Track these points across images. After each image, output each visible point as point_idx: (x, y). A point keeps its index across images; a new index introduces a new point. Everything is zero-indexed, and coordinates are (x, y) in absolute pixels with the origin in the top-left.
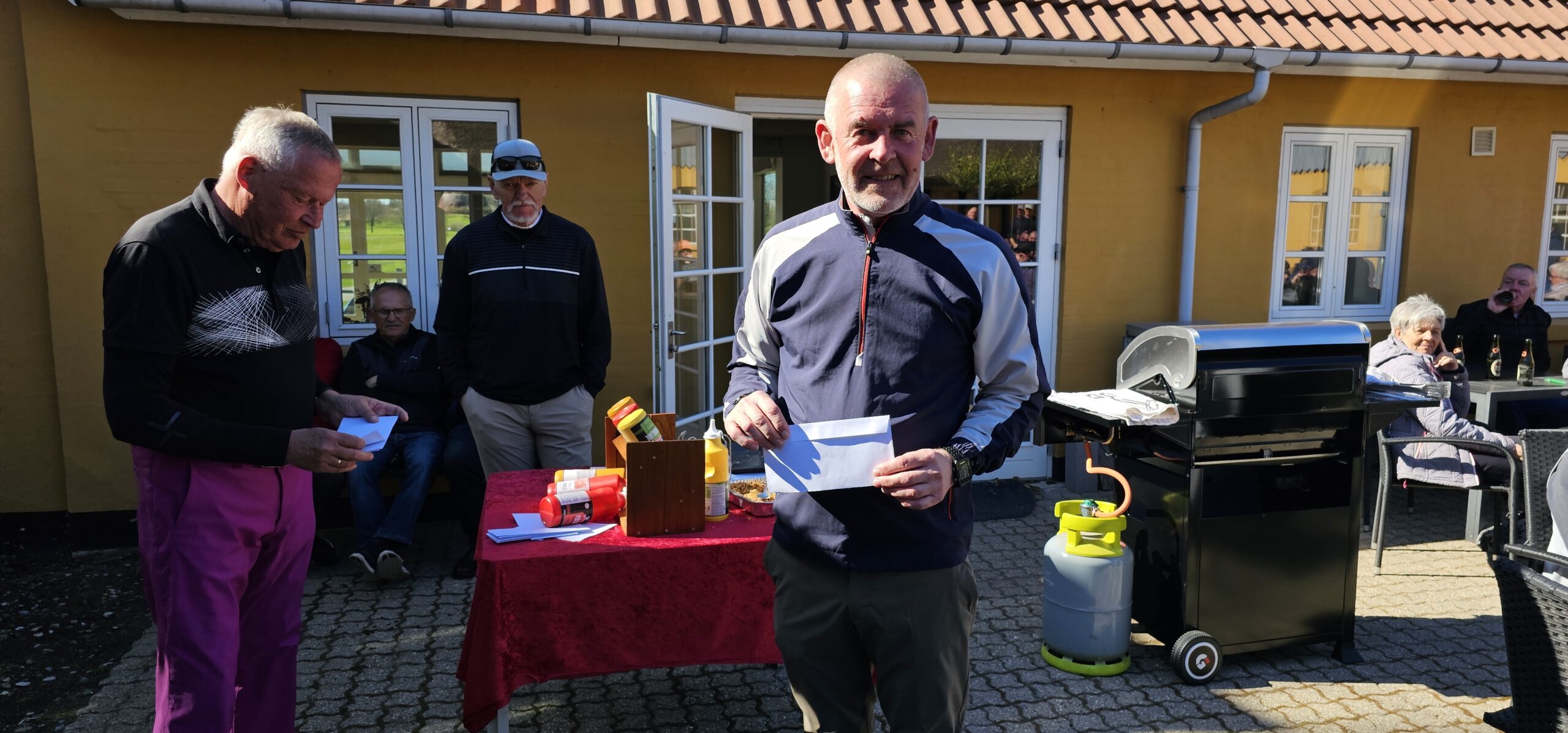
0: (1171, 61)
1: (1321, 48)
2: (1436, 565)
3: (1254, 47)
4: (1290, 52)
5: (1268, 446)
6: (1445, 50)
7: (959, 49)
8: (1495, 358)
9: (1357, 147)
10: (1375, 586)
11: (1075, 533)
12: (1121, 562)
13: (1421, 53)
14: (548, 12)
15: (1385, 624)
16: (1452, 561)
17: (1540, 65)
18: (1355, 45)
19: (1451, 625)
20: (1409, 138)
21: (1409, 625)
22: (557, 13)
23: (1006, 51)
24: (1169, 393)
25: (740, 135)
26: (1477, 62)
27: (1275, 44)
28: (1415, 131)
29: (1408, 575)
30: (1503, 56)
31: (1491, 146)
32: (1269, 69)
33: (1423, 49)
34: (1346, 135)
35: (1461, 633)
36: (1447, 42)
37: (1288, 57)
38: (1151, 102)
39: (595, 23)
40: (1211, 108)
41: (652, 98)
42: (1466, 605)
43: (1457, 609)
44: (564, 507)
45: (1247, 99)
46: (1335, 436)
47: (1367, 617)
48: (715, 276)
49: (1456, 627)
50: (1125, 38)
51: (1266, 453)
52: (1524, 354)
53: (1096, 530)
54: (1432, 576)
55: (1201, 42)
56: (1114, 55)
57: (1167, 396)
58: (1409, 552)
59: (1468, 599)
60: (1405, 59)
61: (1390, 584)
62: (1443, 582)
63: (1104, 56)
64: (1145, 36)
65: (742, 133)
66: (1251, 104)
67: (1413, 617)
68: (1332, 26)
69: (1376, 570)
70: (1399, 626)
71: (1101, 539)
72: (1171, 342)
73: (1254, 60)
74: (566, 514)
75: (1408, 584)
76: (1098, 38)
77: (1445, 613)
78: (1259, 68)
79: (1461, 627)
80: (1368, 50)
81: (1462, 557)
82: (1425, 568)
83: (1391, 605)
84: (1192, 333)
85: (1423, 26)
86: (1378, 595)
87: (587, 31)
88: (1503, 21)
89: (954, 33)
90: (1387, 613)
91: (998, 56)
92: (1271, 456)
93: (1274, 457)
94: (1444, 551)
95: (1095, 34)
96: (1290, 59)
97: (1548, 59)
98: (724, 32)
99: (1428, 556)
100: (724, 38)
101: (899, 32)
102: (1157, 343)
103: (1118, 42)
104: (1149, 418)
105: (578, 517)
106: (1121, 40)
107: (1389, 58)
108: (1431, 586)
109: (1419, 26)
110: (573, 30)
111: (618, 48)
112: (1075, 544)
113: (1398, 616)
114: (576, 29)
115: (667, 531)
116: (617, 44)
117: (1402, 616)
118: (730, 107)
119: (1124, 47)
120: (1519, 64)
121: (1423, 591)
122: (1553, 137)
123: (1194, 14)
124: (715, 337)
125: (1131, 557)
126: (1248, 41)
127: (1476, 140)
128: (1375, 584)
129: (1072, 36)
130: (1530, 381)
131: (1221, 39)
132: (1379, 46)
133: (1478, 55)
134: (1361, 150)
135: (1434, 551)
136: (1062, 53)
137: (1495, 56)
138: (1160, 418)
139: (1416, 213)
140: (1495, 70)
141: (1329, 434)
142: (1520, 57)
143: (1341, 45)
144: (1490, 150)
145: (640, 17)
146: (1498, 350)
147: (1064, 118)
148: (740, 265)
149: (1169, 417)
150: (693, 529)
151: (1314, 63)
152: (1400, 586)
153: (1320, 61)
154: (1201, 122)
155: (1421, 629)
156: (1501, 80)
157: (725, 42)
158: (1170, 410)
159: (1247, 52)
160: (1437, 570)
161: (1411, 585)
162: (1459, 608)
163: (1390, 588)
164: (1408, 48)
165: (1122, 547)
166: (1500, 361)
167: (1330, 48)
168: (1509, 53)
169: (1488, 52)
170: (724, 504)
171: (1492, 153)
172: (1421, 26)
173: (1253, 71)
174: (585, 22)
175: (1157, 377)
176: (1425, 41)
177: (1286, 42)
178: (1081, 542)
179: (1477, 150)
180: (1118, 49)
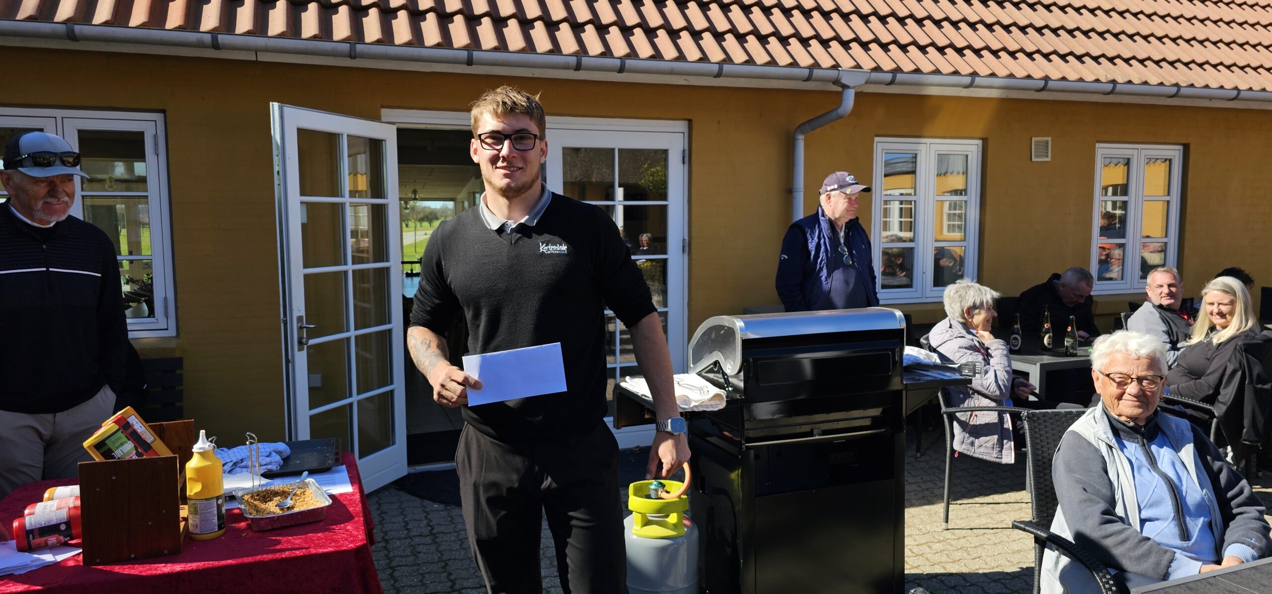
0: (772, 80)
1: (898, 70)
2: (997, 517)
3: (840, 69)
4: (870, 73)
5: (818, 426)
6: (1002, 72)
7: (578, 67)
8: (1046, 332)
9: (938, 154)
10: (940, 542)
11: (640, 515)
12: (685, 541)
13: (981, 75)
14: (176, 28)
15: (942, 581)
16: (1012, 512)
17: (1080, 85)
18: (926, 67)
19: (1000, 579)
20: (980, 146)
21: (962, 581)
22: (184, 29)
23: (621, 70)
24: (724, 379)
25: (384, 142)
26: (1028, 82)
27: (858, 66)
28: (985, 141)
29: (971, 529)
30: (1049, 78)
31: (1047, 153)
32: (854, 87)
33: (984, 71)
34: (928, 144)
35: (1006, 588)
36: (1004, 66)
37: (869, 78)
38: (760, 116)
39: (223, 38)
40: (810, 121)
41: (275, 107)
42: (1016, 558)
43: (1007, 563)
44: (31, 531)
45: (837, 113)
46: (881, 414)
47: (927, 575)
48: (354, 272)
49: (1003, 581)
50: (728, 59)
51: (815, 432)
52: (1069, 329)
53: (659, 511)
54: (992, 529)
55: (794, 64)
56: (719, 75)
57: (722, 380)
58: (977, 505)
59: (1019, 551)
60: (968, 80)
61: (954, 539)
62: (1000, 535)
63: (711, 76)
64: (745, 58)
65: (385, 141)
66: (840, 117)
67: (967, 572)
68: (908, 52)
69: (944, 525)
70: (953, 583)
71: (666, 519)
72: (723, 331)
73: (840, 80)
74: (34, 538)
75: (969, 538)
76: (704, 59)
77: (997, 567)
78: (845, 87)
79: (1007, 581)
80: (937, 72)
81: (1020, 509)
82: (988, 521)
83: (951, 560)
84: (738, 323)
85: (985, 53)
86: (941, 551)
87: (216, 45)
88: (1050, 49)
89: (573, 53)
90: (946, 570)
91: (616, 73)
92: (820, 435)
93: (823, 435)
94: (1006, 503)
95: (702, 56)
96: (870, 79)
97: (1086, 80)
98: (352, 48)
99: (992, 509)
100: (353, 54)
101: (522, 51)
102: (714, 331)
103: (721, 63)
104: (696, 404)
105: (52, 540)
106: (724, 61)
107: (955, 79)
108: (989, 539)
109: (982, 52)
110: (201, 45)
111: (256, 63)
112: (640, 525)
113: (954, 572)
114: (204, 44)
115: (133, 556)
116: (255, 59)
117: (958, 572)
118: (376, 118)
119: (727, 68)
120: (1063, 84)
121: (981, 545)
122: (1097, 145)
123: (791, 40)
124: (356, 329)
125: (696, 533)
126: (834, 63)
127: (1035, 149)
128: (942, 539)
129: (681, 57)
130: (1075, 352)
131: (811, 61)
132: (946, 69)
133: (1029, 77)
134: (942, 158)
135: (999, 503)
136: (672, 72)
137: (1043, 78)
138: (709, 403)
139: (988, 209)
140: (1043, 89)
141: (875, 412)
142: (1064, 79)
143: (914, 67)
144: (1047, 156)
145: (270, 33)
146: (1049, 325)
147: (686, 130)
148: (388, 260)
149: (718, 402)
150: (166, 552)
151: (892, 82)
152: (963, 540)
153: (896, 81)
154: (802, 133)
155: (972, 585)
156: (1052, 98)
157: (355, 58)
158: (717, 396)
159: (834, 73)
160: (996, 524)
161: (973, 539)
162: (1009, 561)
163: (953, 543)
164: (971, 71)
165: (685, 525)
166: (1051, 334)
167: (905, 70)
168: (1055, 75)
169: (1038, 74)
170: (216, 520)
171: (1049, 159)
172: (984, 53)
173: (840, 89)
174: (212, 37)
175: (716, 363)
176: (986, 65)
177: (867, 64)
178: (647, 523)
179: (1036, 156)
180: (721, 69)
